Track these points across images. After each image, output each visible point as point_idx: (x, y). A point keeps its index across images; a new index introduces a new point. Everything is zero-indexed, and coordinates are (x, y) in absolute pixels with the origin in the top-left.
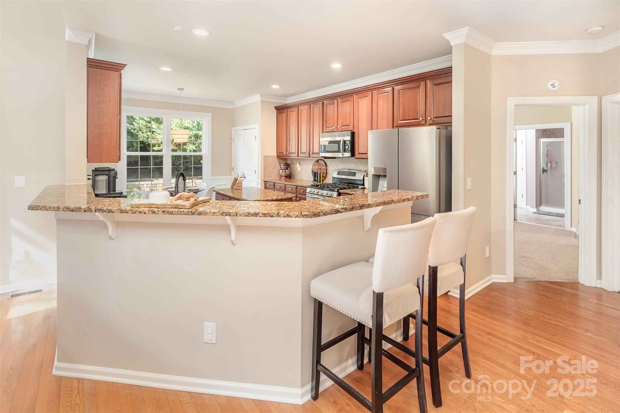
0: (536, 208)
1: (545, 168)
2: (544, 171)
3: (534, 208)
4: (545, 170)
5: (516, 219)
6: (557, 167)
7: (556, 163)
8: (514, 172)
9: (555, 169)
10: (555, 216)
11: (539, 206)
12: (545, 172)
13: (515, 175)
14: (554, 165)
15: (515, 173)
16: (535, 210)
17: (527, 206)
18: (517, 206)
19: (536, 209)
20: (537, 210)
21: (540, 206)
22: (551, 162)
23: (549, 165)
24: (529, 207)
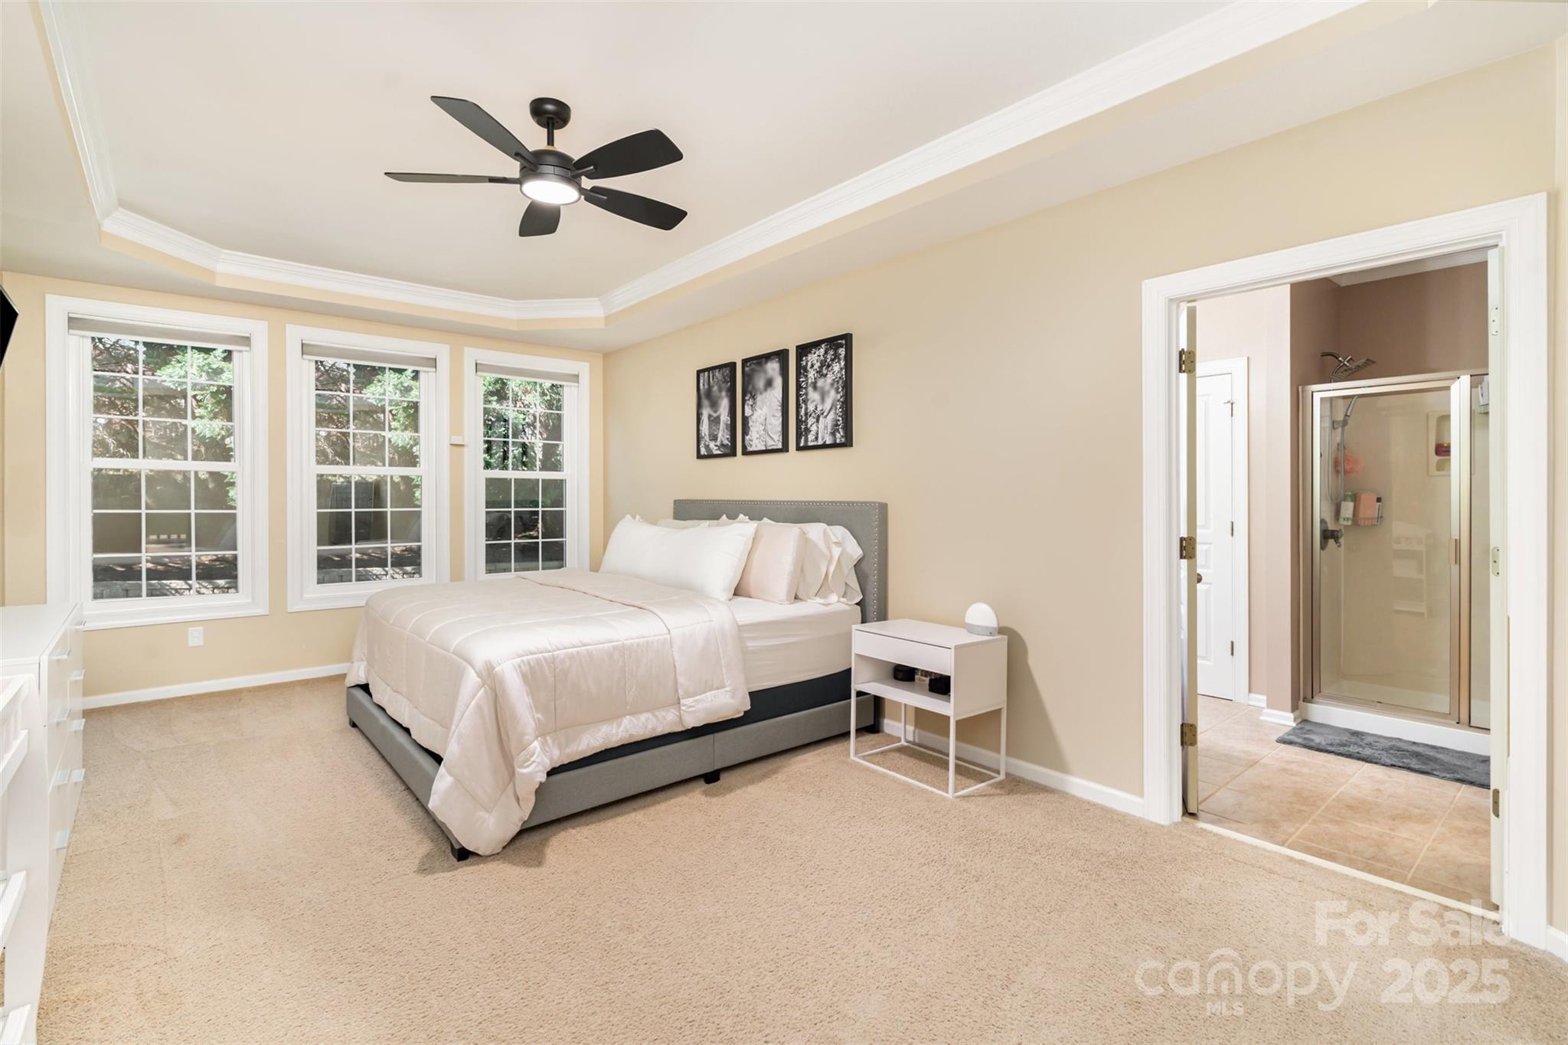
0: (1293, 711)
1: (1331, 527)
2: (1328, 535)
3: (1283, 709)
4: (1333, 531)
5: (1192, 809)
6: (1380, 518)
7: (1379, 500)
8: (1182, 539)
9: (1373, 525)
10: (1393, 766)
11: (1305, 700)
12: (1331, 542)
13: (1184, 562)
14: (1369, 509)
15: (1187, 548)
16: (1286, 720)
17: (1252, 695)
18: (1195, 735)
19: (1291, 716)
20: (1295, 720)
21: (1310, 699)
22: (1355, 498)
23: (1347, 508)
24: (1259, 700)
